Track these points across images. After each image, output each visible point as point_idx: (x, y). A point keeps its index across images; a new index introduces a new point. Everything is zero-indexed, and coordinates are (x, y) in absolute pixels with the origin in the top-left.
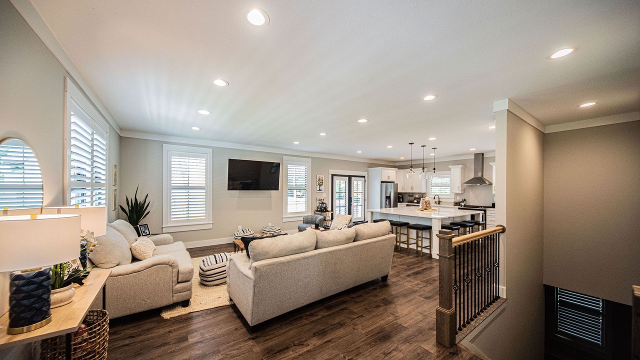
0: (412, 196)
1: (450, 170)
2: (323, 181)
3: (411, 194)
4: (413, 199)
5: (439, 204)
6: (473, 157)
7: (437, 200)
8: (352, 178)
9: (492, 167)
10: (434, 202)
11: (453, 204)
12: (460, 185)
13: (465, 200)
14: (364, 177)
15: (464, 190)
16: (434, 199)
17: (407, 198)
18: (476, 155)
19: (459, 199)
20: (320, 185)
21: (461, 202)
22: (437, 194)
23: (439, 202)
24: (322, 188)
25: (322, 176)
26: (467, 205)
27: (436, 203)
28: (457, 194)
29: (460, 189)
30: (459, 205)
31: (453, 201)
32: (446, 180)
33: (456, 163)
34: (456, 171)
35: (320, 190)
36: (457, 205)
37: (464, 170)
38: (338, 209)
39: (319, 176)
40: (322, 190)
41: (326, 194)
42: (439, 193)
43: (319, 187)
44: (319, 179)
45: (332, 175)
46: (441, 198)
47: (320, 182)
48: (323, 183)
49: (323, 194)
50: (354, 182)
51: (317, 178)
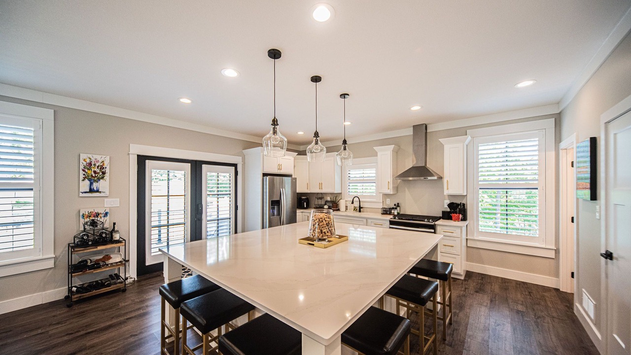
0: (321, 198)
1: (376, 155)
2: (107, 170)
3: (320, 196)
4: (323, 203)
5: (360, 211)
6: (410, 132)
7: (356, 204)
8: (204, 166)
9: (443, 146)
10: (353, 208)
11: (380, 211)
12: (390, 179)
13: (398, 205)
14: (235, 165)
15: (397, 189)
16: (353, 203)
17: (315, 202)
18: (416, 128)
19: (390, 203)
20: (92, 180)
21: (393, 208)
22: (355, 194)
23: (360, 208)
24: (102, 185)
25: (97, 158)
26: (401, 213)
27: (355, 209)
28: (386, 196)
29: (391, 186)
30: (390, 214)
31: (381, 206)
32: (371, 173)
33: (384, 142)
34: (385, 154)
35: (91, 191)
36: (386, 214)
37: (397, 153)
38: (155, 232)
39: (90, 156)
40: (100, 192)
41: (119, 199)
42: (359, 194)
43: (91, 184)
44: (90, 164)
45: (138, 156)
46: (362, 202)
47: (95, 172)
48: (107, 176)
49: (106, 200)
50: (208, 173)
51: (82, 161)
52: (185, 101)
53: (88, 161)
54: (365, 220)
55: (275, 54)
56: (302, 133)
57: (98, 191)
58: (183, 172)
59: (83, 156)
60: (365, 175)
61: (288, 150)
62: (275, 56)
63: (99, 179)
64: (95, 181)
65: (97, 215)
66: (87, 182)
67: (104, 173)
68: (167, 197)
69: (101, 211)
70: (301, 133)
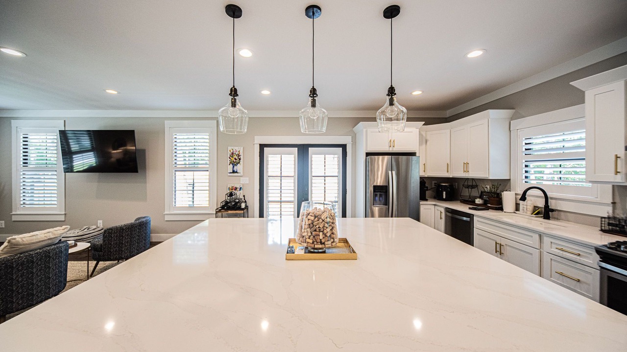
1: (582, 98)
2: (242, 157)
3: (471, 184)
5: (547, 216)
8: (310, 149)
10: (531, 208)
11: (600, 223)
12: (622, 152)
14: (344, 146)
16: (524, 198)
20: (234, 164)
23: (548, 210)
24: (239, 168)
25: (238, 149)
27: (535, 211)
29: (623, 166)
32: (577, 138)
35: (234, 172)
39: (233, 148)
40: (238, 173)
41: (248, 178)
42: (544, 183)
43: (233, 167)
44: (233, 153)
45: (260, 145)
46: (552, 198)
47: (235, 159)
48: (241, 160)
49: (241, 178)
50: (313, 156)
51: (229, 152)
52: (266, 92)
53: (232, 152)
54: (537, 237)
55: (234, 11)
56: (420, 92)
57: (237, 172)
58: (293, 156)
59: (230, 148)
60: (567, 145)
61: (409, 119)
62: (234, 14)
63: (237, 163)
64: (235, 165)
65: (236, 189)
66: (231, 166)
67: (240, 159)
68: (280, 178)
69: (238, 186)
70: (417, 93)
